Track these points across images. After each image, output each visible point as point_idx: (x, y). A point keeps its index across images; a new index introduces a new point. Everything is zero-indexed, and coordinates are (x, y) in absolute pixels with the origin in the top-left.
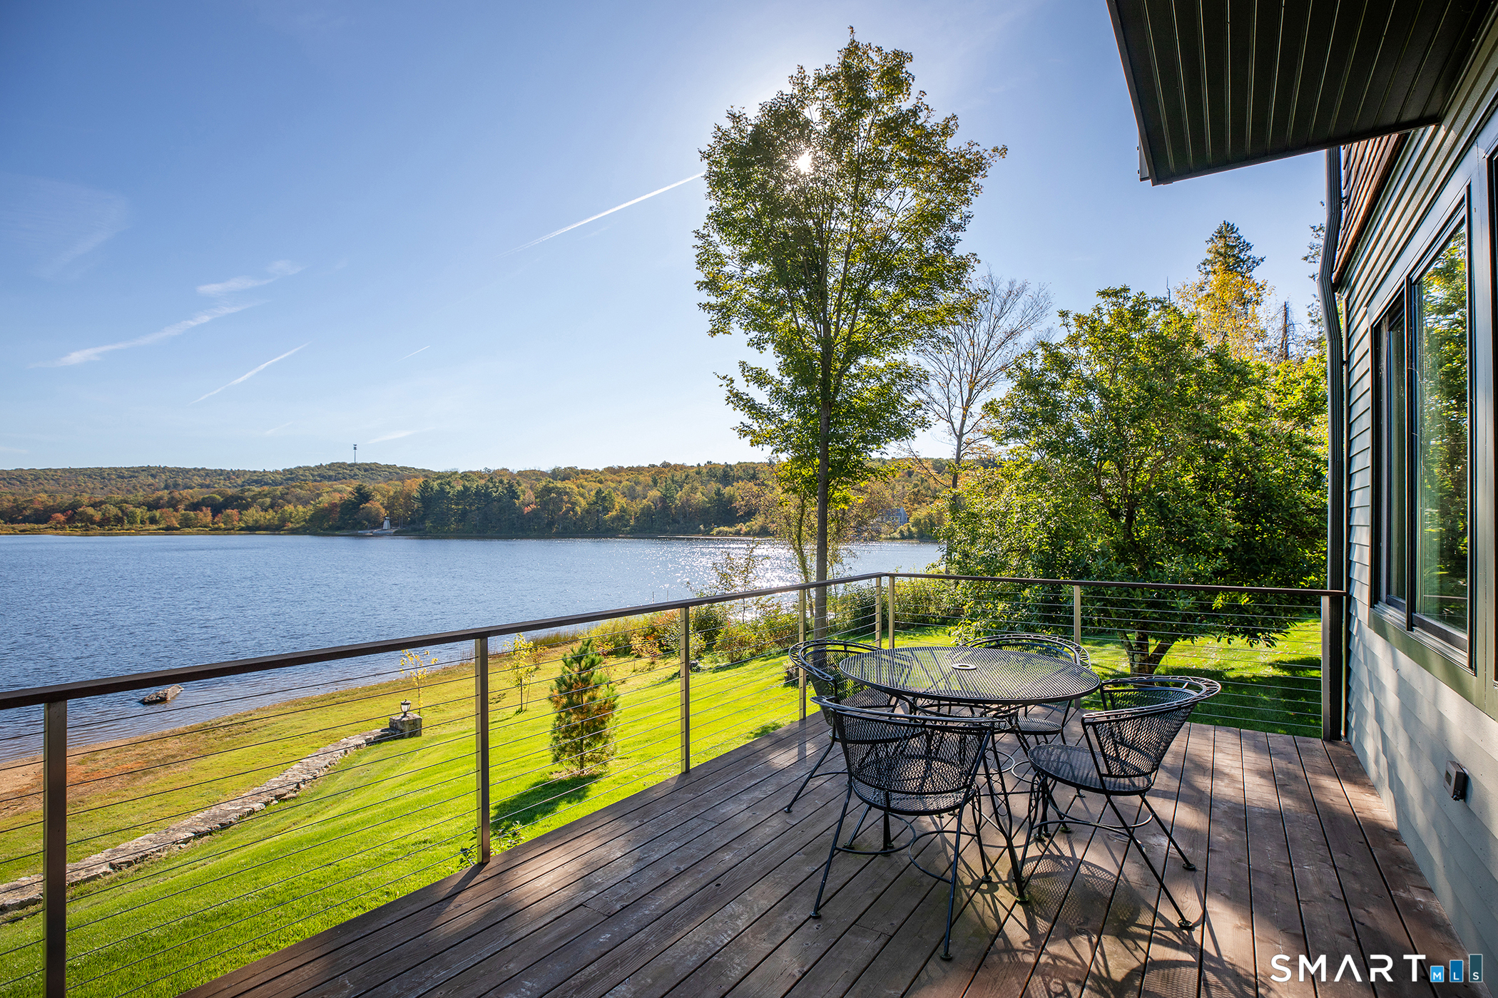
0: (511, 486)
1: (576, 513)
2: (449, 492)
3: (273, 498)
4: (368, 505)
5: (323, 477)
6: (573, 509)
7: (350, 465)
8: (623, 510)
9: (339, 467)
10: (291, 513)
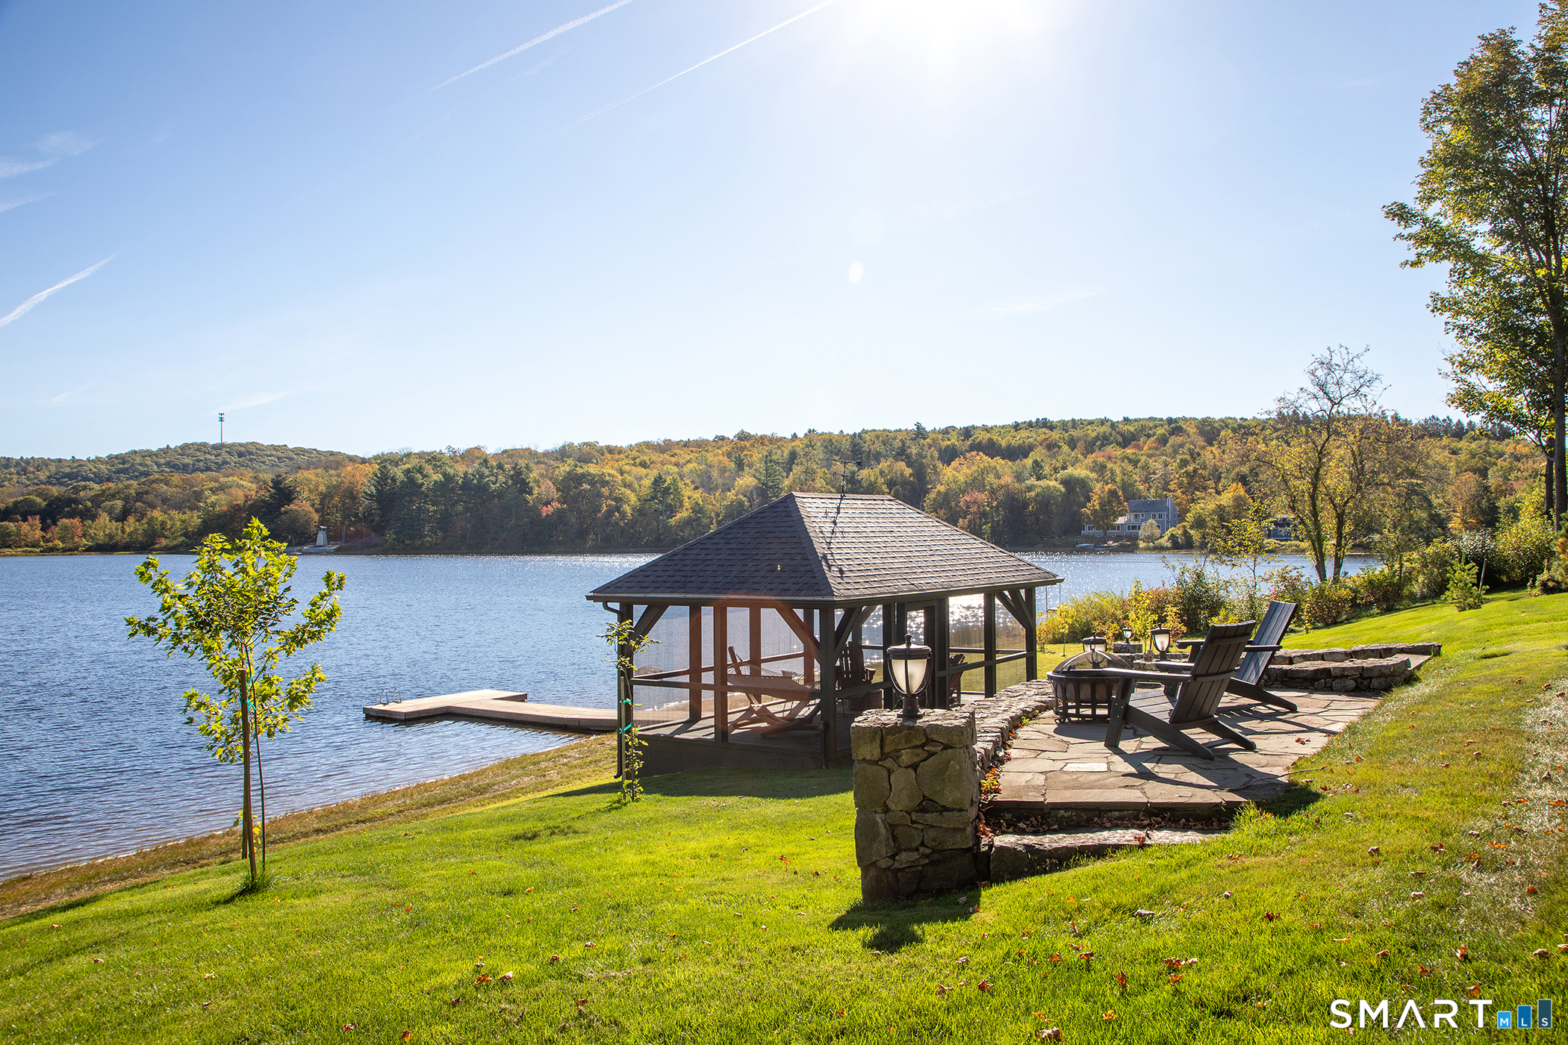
0: (519, 473)
1: (623, 515)
2: (423, 484)
3: (126, 499)
4: (292, 507)
5: (174, 467)
6: (618, 509)
7: (215, 447)
8: (698, 509)
9: (198, 450)
10: (163, 523)
